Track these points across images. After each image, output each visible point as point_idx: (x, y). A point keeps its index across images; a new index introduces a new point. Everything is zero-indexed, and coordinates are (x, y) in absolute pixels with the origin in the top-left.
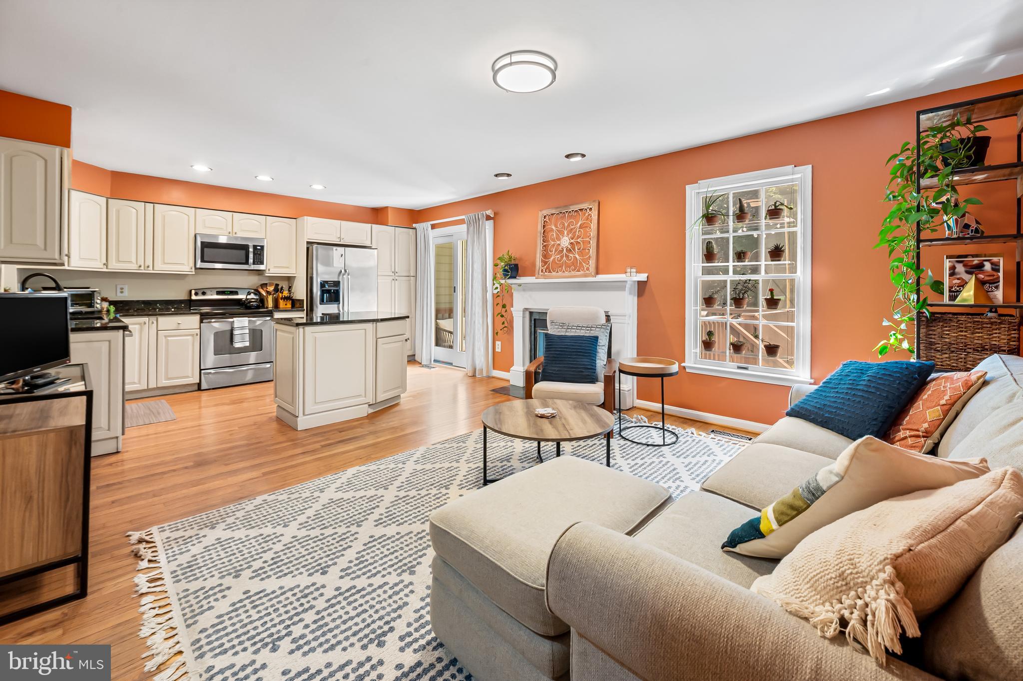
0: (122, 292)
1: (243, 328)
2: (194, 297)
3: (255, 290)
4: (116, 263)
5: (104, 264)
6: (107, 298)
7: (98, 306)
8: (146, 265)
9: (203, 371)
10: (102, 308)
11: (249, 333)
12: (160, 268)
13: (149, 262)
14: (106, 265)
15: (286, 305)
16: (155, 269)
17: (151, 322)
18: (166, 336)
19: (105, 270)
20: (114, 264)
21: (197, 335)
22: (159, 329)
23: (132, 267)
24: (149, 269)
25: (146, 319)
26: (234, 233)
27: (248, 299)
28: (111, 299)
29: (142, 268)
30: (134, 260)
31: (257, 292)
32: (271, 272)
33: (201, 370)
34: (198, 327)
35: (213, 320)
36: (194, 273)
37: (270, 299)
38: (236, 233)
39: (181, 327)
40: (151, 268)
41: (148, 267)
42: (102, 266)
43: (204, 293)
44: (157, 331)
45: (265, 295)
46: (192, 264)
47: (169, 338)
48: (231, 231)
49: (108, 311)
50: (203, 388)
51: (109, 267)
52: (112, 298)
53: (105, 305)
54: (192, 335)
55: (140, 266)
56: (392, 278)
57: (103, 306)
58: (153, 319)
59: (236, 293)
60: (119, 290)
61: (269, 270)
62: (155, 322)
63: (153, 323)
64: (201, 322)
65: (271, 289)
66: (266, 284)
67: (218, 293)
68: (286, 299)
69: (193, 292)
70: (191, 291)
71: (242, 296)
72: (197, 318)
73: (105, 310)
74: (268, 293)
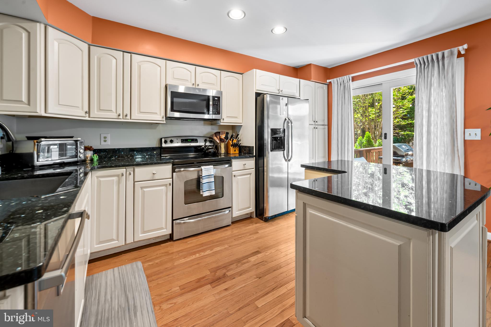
0: (105, 141)
1: (209, 176)
2: (164, 145)
3: (210, 138)
4: (97, 112)
5: (86, 112)
6: (91, 147)
7: (81, 155)
8: (125, 114)
9: (174, 221)
10: (86, 158)
11: (215, 182)
12: (137, 117)
13: (127, 111)
14: (88, 112)
15: (235, 151)
16: (132, 118)
17: (128, 173)
18: (142, 188)
19: (87, 118)
20: (96, 112)
21: (170, 184)
22: (136, 180)
23: (111, 116)
24: (127, 118)
25: (122, 170)
26: (196, 85)
27: (206, 146)
28: (95, 148)
29: (121, 117)
30: (114, 109)
31: (211, 140)
32: (224, 121)
33: (173, 220)
34: (171, 177)
35: (182, 169)
36: (165, 122)
37: (223, 145)
38: (198, 85)
39: (156, 177)
40: (128, 117)
41: (126, 116)
42: (84, 115)
43: (172, 141)
44: (134, 182)
45: (218, 141)
46: (163, 114)
47: (145, 190)
48: (194, 83)
49: (92, 160)
50: (175, 238)
51: (91, 116)
52: (97, 146)
53: (89, 154)
54: (166, 185)
55: (119, 115)
56: (313, 126)
57: (87, 155)
58: (130, 169)
59: (196, 141)
60: (103, 139)
61: (223, 120)
62: (132, 173)
63: (130, 174)
64: (173, 171)
65: (223, 136)
66: (219, 132)
67: (183, 141)
68: (234, 145)
69: (163, 140)
70: (161, 139)
71: (201, 143)
72: (169, 167)
73: (89, 159)
74: (221, 140)
